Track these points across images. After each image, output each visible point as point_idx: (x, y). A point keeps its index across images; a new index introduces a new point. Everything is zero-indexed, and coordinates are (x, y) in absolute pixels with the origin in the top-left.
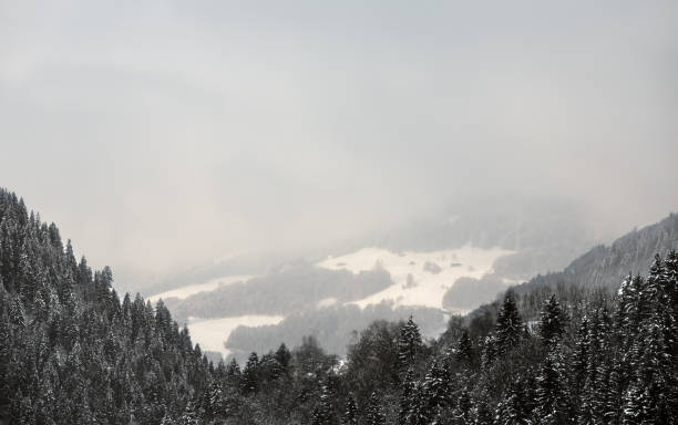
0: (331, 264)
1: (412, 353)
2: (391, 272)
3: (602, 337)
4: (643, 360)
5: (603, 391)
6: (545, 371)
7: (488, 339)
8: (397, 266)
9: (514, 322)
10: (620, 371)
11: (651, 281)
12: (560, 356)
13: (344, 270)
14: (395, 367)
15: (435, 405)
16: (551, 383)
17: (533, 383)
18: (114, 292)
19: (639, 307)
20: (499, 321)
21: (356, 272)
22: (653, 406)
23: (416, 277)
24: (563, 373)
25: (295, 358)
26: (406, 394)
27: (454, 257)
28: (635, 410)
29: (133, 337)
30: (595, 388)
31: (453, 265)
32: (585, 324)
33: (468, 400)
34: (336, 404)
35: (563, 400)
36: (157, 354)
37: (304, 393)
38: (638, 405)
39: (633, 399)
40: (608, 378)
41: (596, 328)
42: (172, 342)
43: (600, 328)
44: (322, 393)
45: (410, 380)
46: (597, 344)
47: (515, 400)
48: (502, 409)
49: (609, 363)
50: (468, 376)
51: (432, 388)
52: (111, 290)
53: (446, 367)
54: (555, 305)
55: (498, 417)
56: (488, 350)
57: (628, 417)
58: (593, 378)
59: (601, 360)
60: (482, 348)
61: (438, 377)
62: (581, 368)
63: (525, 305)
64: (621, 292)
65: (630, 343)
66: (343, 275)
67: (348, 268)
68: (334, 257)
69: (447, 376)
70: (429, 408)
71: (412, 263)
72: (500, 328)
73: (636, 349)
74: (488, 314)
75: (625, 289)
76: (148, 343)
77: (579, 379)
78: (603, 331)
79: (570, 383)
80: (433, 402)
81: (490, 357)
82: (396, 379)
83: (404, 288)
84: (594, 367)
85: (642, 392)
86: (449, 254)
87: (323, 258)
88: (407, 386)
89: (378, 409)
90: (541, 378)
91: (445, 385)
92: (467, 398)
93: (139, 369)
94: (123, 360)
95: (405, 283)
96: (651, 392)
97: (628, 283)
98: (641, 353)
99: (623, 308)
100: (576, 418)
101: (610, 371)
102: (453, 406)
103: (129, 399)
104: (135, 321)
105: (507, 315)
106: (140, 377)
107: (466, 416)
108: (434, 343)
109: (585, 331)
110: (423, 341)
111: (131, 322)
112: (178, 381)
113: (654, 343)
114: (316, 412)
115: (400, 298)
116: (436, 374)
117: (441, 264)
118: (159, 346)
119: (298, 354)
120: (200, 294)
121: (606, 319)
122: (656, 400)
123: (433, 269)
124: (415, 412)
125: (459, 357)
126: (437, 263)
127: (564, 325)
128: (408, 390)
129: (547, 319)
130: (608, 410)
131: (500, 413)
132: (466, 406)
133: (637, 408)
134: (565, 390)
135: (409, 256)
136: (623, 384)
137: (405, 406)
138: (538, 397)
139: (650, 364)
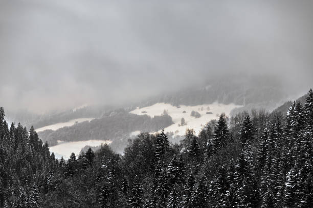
0: (138, 112)
1: (163, 153)
2: (172, 117)
3: (276, 141)
4: (299, 154)
5: (275, 174)
6: (240, 161)
7: (208, 143)
8: (175, 113)
9: (225, 133)
10: (285, 161)
11: (307, 106)
12: (250, 153)
13: (146, 115)
14: (153, 161)
15: (174, 183)
16: (244, 169)
17: (233, 169)
18: (5, 121)
19: (299, 122)
20: (215, 132)
21: (152, 116)
22: (303, 181)
23: (186, 120)
24: (252, 163)
25: (97, 156)
26: (157, 177)
27: (208, 108)
28: (292, 184)
29: (15, 148)
30: (270, 172)
31: (208, 113)
32: (266, 133)
33: (193, 180)
34: (116, 183)
35: (250, 179)
36: (28, 158)
37: (99, 177)
38: (294, 180)
39: (291, 177)
40: (278, 165)
41: (273, 135)
42: (38, 151)
43: (275, 135)
44: (109, 177)
45: (160, 168)
46: (273, 145)
47: (221, 179)
48: (213, 185)
49: (279, 156)
50: (195, 165)
51: (172, 172)
52: (3, 121)
53: (181, 160)
54: (249, 122)
55: (210, 190)
56: (208, 150)
57: (288, 188)
58: (269, 166)
59: (274, 155)
60: (205, 149)
61: (176, 165)
62: (262, 160)
63: (231, 123)
64: (288, 113)
65: (292, 144)
66: (145, 118)
67: (148, 114)
68: (140, 108)
69: (181, 165)
70: (170, 185)
71: (184, 112)
72: (216, 136)
73: (296, 147)
74: (209, 128)
75: (291, 112)
76: (24, 152)
77: (261, 166)
78: (277, 137)
79: (255, 169)
80: (173, 181)
81: (209, 154)
82: (153, 168)
83: (179, 126)
84: (270, 159)
85: (297, 172)
86: (205, 107)
87: (134, 109)
88: (157, 172)
89: (139, 185)
90: (238, 166)
91: (180, 171)
92: (192, 179)
93: (17, 166)
94: (8, 161)
95: (180, 123)
96: (302, 172)
97: (293, 108)
98: (299, 149)
99: (289, 123)
100: (258, 190)
101: (279, 161)
102: (185, 184)
103: (11, 183)
104: (17, 139)
105: (220, 128)
106: (18, 171)
107: (191, 189)
108: (177, 146)
109: (266, 137)
110: (170, 145)
111: (14, 139)
112: (40, 174)
113: (307, 143)
114: (104, 188)
115: (177, 131)
116: (175, 164)
117: (200, 112)
118: (30, 153)
119: (99, 154)
120: (64, 128)
121: (279, 130)
122: (305, 177)
123: (196, 115)
124: (161, 187)
125: (191, 154)
126: (198, 111)
127: (254, 134)
128: (158, 174)
129: (244, 130)
130: (278, 185)
131: (212, 188)
132: (192, 183)
133: (294, 183)
134: (252, 173)
135: (183, 108)
136: (287, 169)
137: (156, 184)
138: (235, 177)
139: (304, 156)
